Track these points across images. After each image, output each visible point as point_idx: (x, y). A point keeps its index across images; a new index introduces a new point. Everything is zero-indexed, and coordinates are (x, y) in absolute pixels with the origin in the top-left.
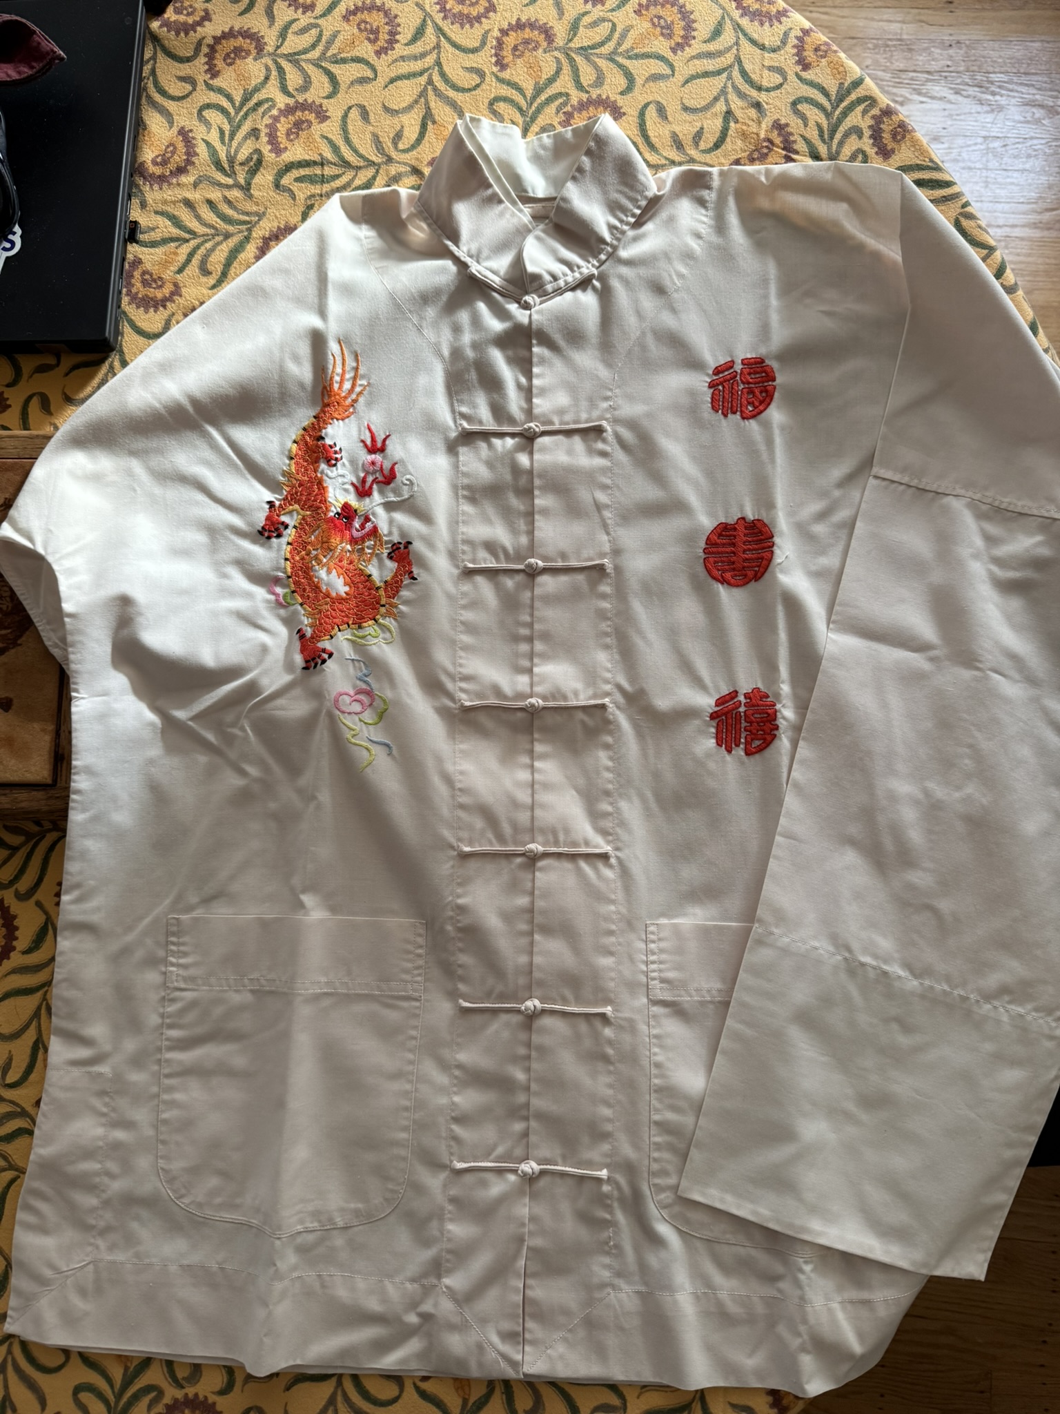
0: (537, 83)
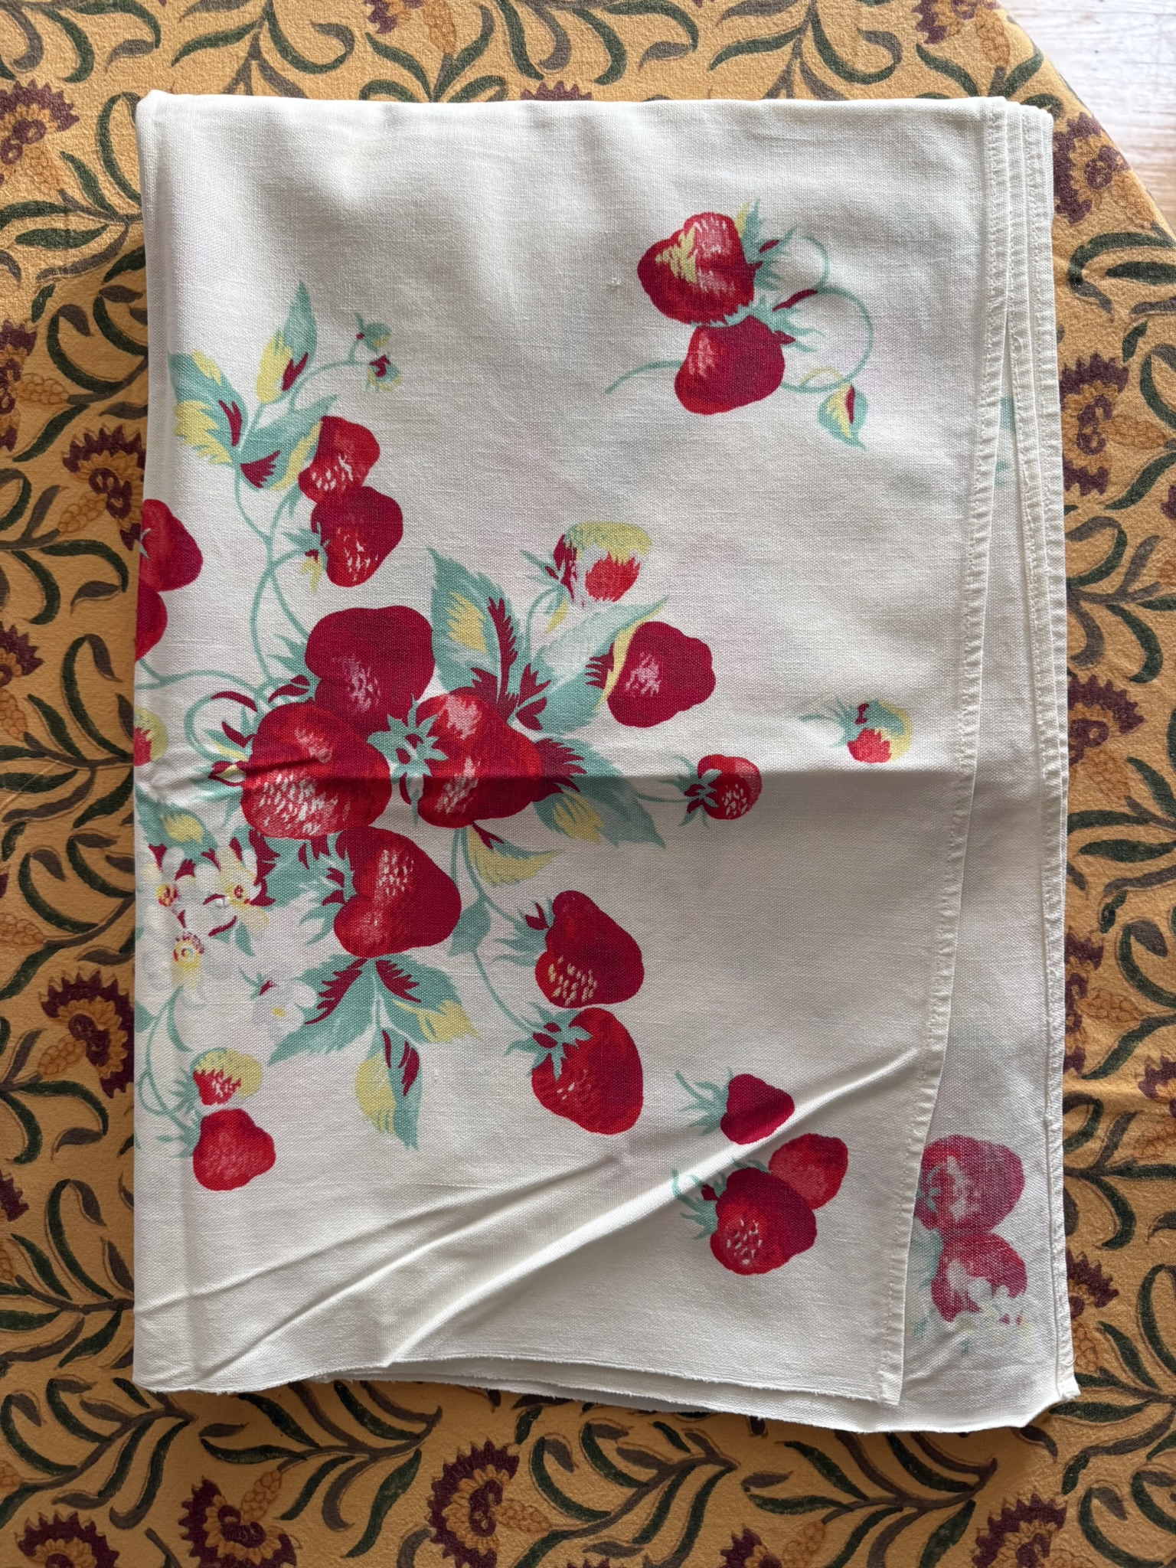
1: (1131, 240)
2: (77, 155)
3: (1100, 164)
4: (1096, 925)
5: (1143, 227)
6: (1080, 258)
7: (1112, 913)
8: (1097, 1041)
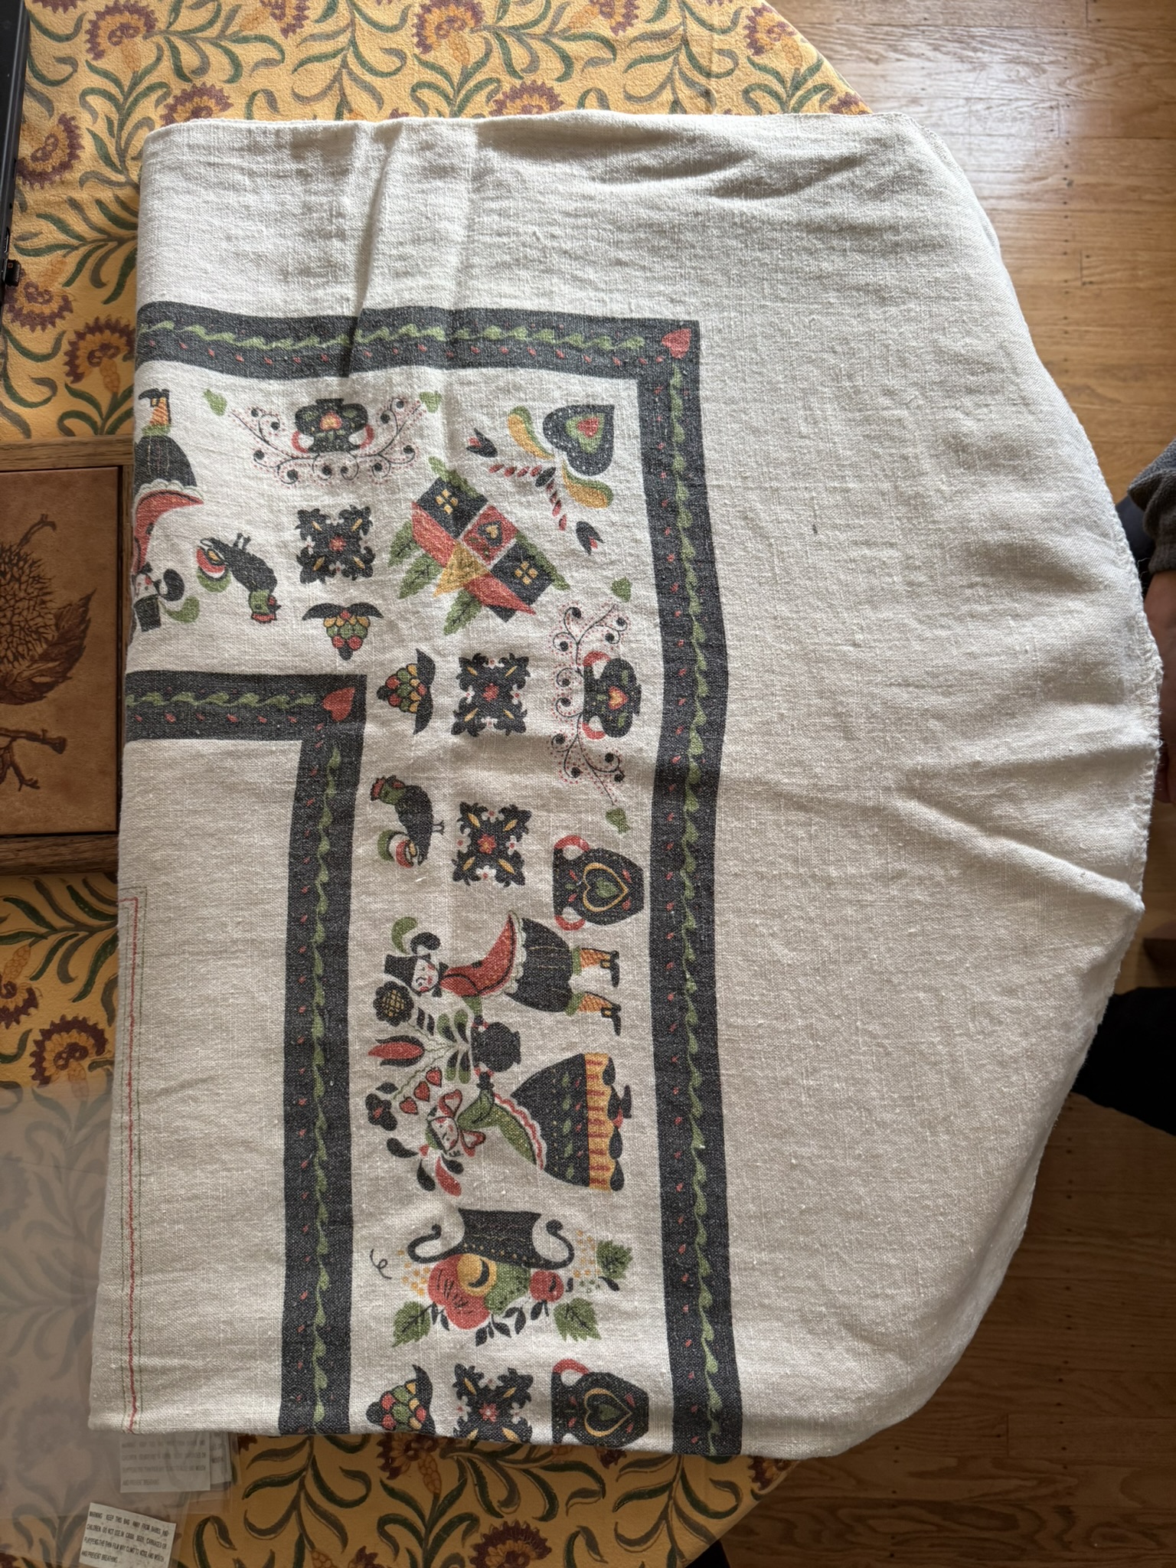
0: (464, 68)
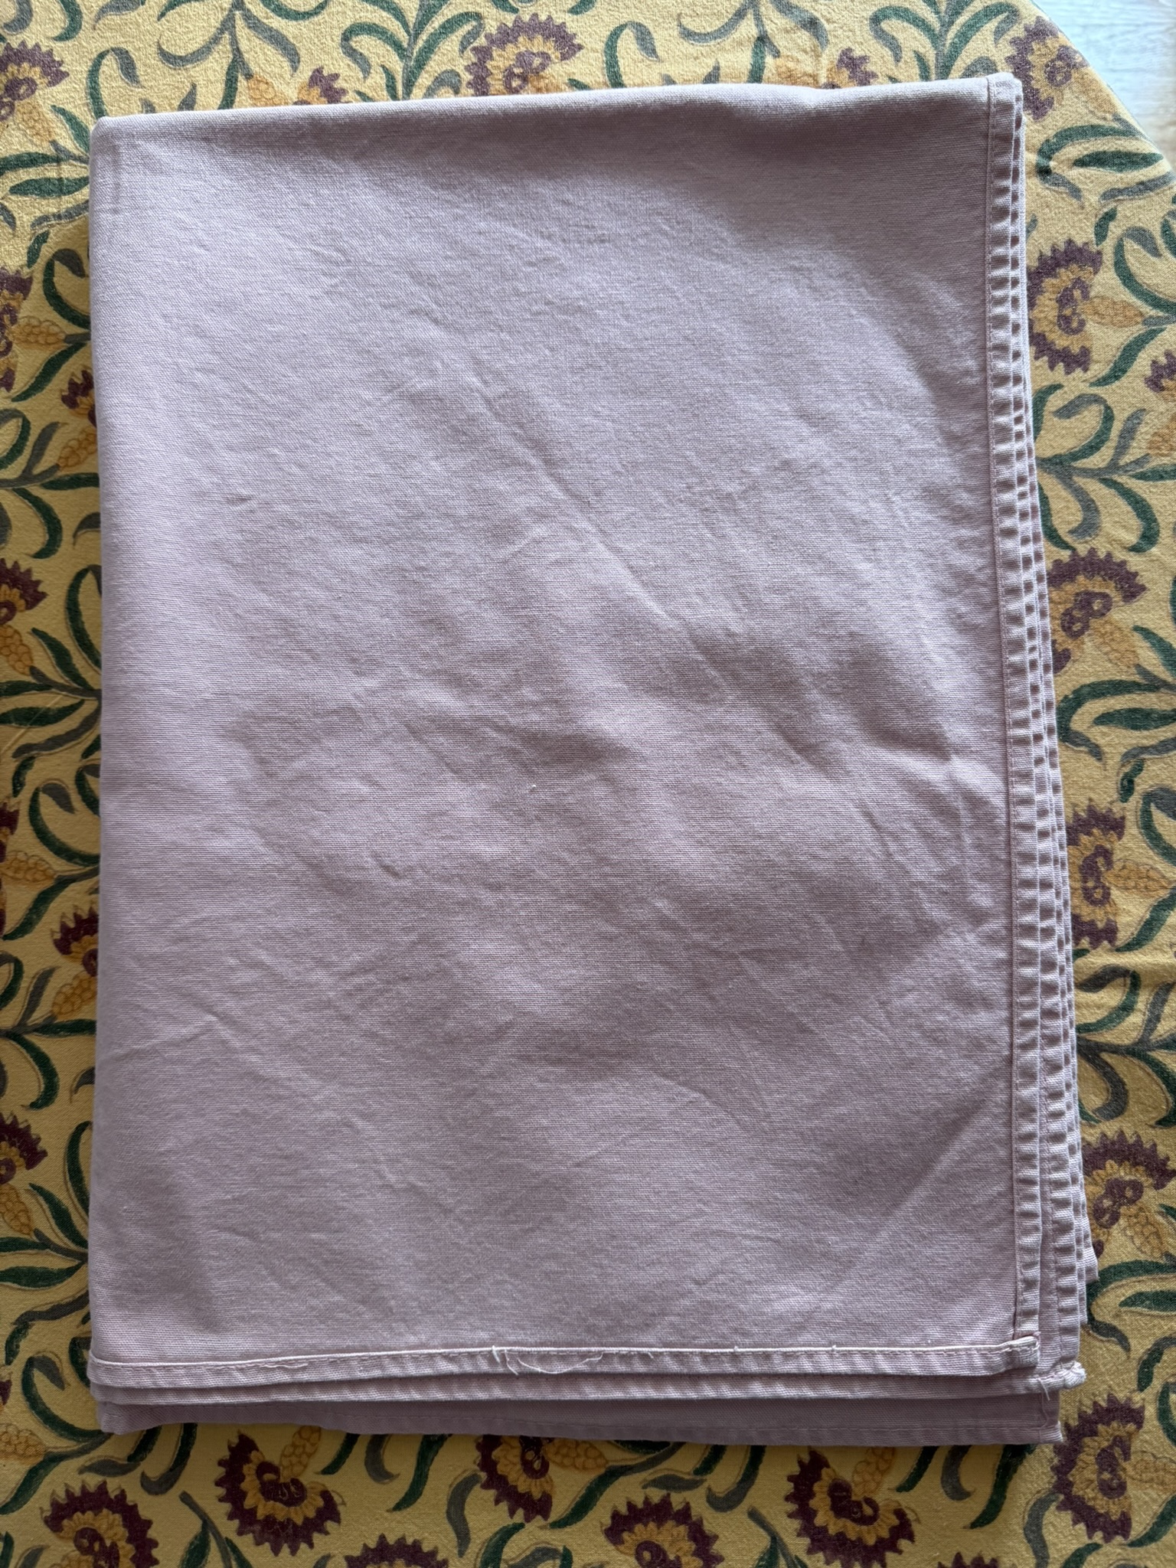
1: (1096, 131)
2: (69, 108)
3: (1059, 63)
4: (1116, 796)
5: (1105, 119)
6: (1047, 151)
7: (1131, 782)
8: (1128, 912)
